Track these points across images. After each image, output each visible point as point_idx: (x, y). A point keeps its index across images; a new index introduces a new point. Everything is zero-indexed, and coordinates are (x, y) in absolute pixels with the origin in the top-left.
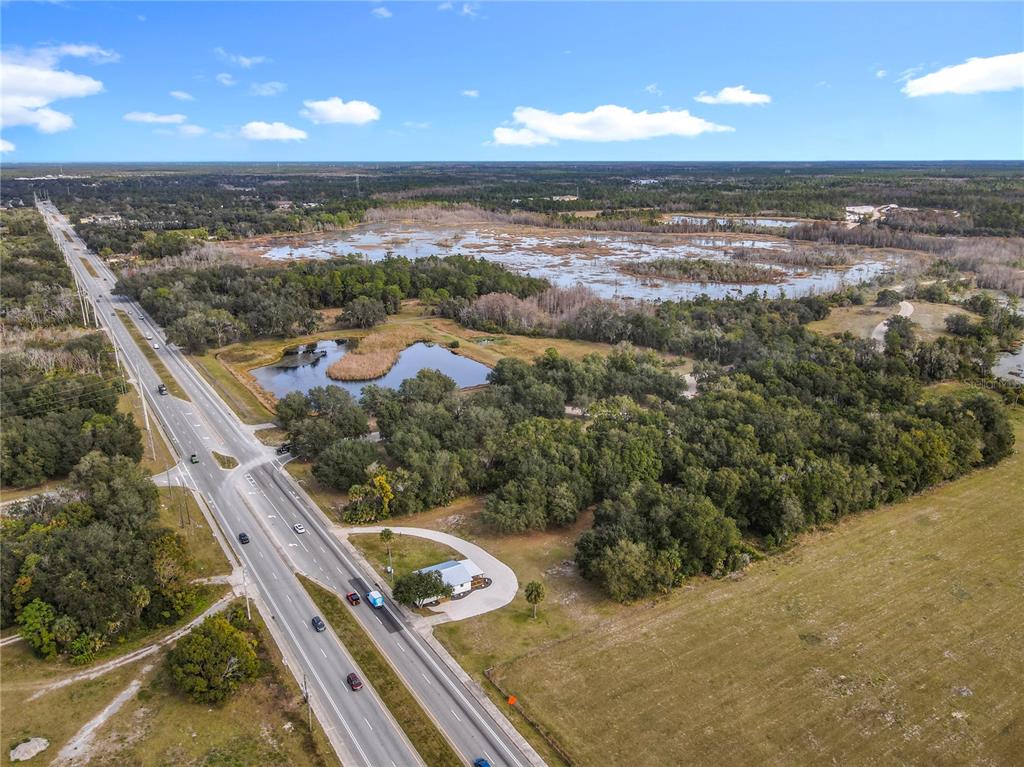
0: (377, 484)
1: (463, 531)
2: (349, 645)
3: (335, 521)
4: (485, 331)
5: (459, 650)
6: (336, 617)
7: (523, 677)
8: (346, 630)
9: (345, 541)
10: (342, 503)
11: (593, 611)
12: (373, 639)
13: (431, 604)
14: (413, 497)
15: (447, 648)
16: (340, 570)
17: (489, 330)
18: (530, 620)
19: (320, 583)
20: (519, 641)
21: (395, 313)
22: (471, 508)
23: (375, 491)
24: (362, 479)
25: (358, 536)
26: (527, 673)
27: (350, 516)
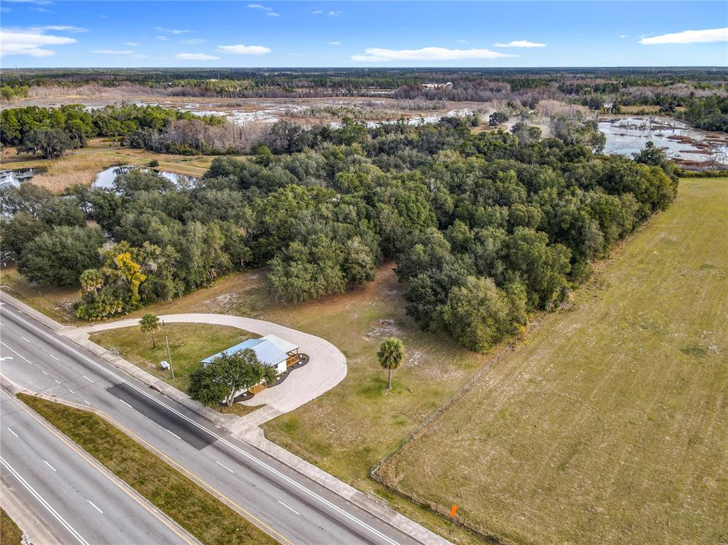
0: (120, 264)
1: (243, 309)
2: (138, 483)
3: (64, 322)
4: (180, 154)
5: (317, 451)
6: (102, 444)
7: (428, 469)
8: (125, 460)
9: (86, 342)
10: (69, 300)
11: (452, 367)
12: (175, 464)
13: (242, 397)
14: (170, 277)
15: (297, 453)
16: (88, 378)
17: (184, 153)
18: (385, 393)
19: (60, 401)
20: (388, 420)
21: (81, 147)
22: (242, 286)
23: (119, 272)
24: (97, 262)
25: (103, 333)
26: (429, 462)
27: (87, 313)
